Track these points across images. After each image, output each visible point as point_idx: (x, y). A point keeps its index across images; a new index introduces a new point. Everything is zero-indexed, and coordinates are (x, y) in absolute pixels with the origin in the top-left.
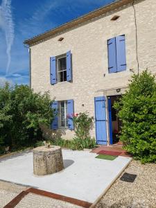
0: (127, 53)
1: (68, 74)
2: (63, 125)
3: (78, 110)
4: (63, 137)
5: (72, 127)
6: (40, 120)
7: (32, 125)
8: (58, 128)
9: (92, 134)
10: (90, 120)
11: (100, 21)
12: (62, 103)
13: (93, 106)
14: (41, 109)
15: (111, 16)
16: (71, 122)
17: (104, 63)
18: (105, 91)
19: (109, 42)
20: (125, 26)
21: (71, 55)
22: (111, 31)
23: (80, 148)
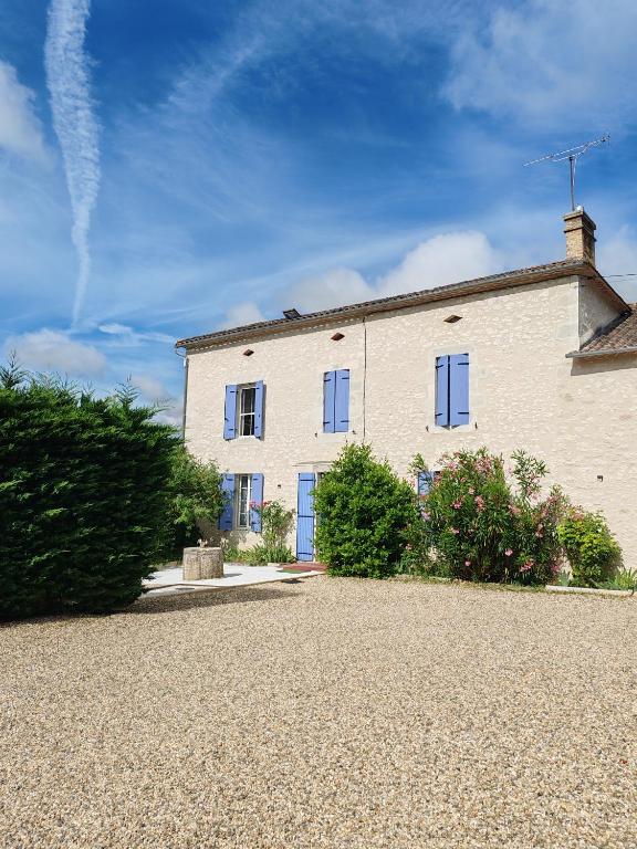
0: (351, 402)
1: (258, 422)
2: (243, 523)
3: (271, 495)
4: (241, 547)
5: (257, 526)
6: (198, 510)
7: (183, 518)
8: (232, 528)
9: (291, 542)
10: (289, 515)
11: (315, 335)
12: (244, 478)
13: (295, 490)
14: (201, 490)
15: (333, 332)
16: (256, 518)
17: (317, 414)
18: (316, 464)
19: (326, 378)
20: (351, 356)
21: (265, 387)
22: (331, 357)
23: (262, 562)
